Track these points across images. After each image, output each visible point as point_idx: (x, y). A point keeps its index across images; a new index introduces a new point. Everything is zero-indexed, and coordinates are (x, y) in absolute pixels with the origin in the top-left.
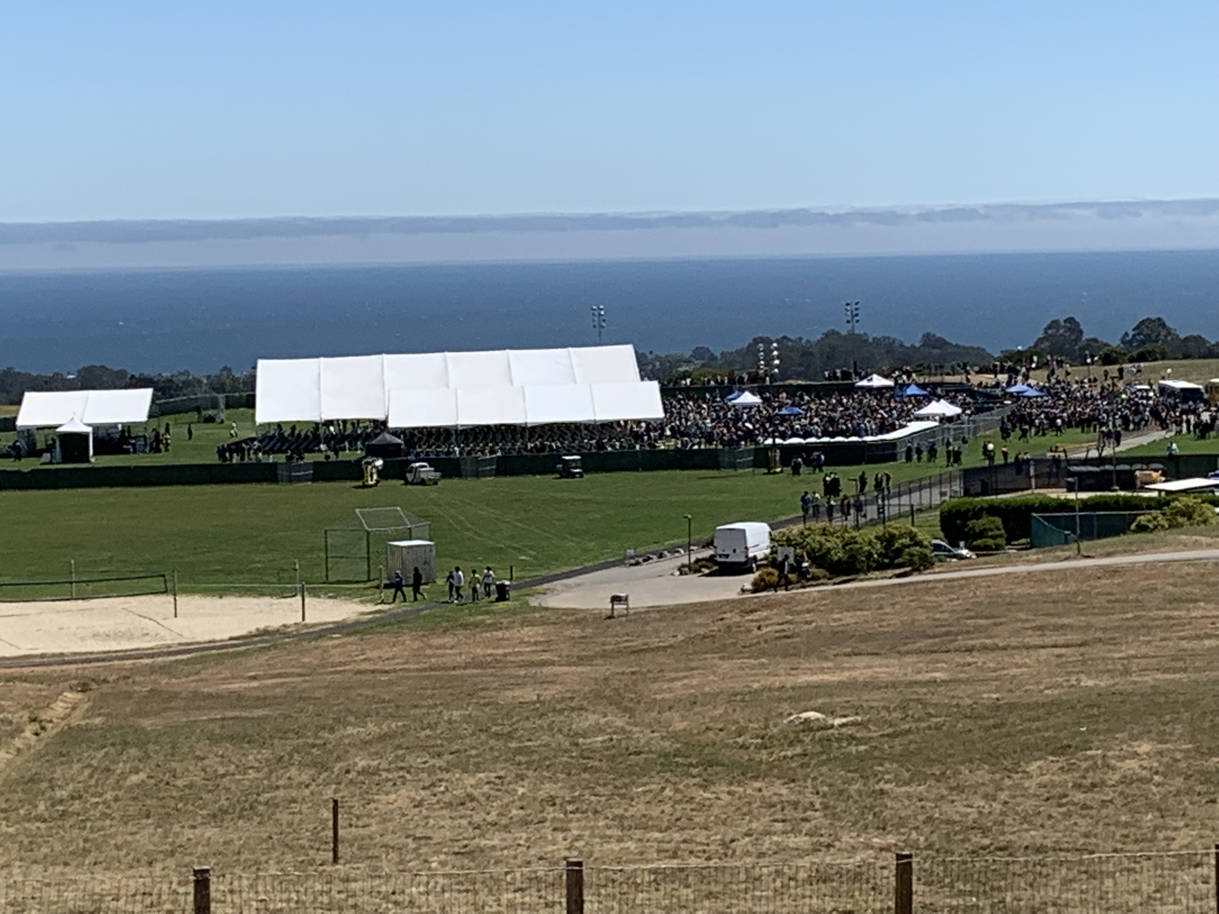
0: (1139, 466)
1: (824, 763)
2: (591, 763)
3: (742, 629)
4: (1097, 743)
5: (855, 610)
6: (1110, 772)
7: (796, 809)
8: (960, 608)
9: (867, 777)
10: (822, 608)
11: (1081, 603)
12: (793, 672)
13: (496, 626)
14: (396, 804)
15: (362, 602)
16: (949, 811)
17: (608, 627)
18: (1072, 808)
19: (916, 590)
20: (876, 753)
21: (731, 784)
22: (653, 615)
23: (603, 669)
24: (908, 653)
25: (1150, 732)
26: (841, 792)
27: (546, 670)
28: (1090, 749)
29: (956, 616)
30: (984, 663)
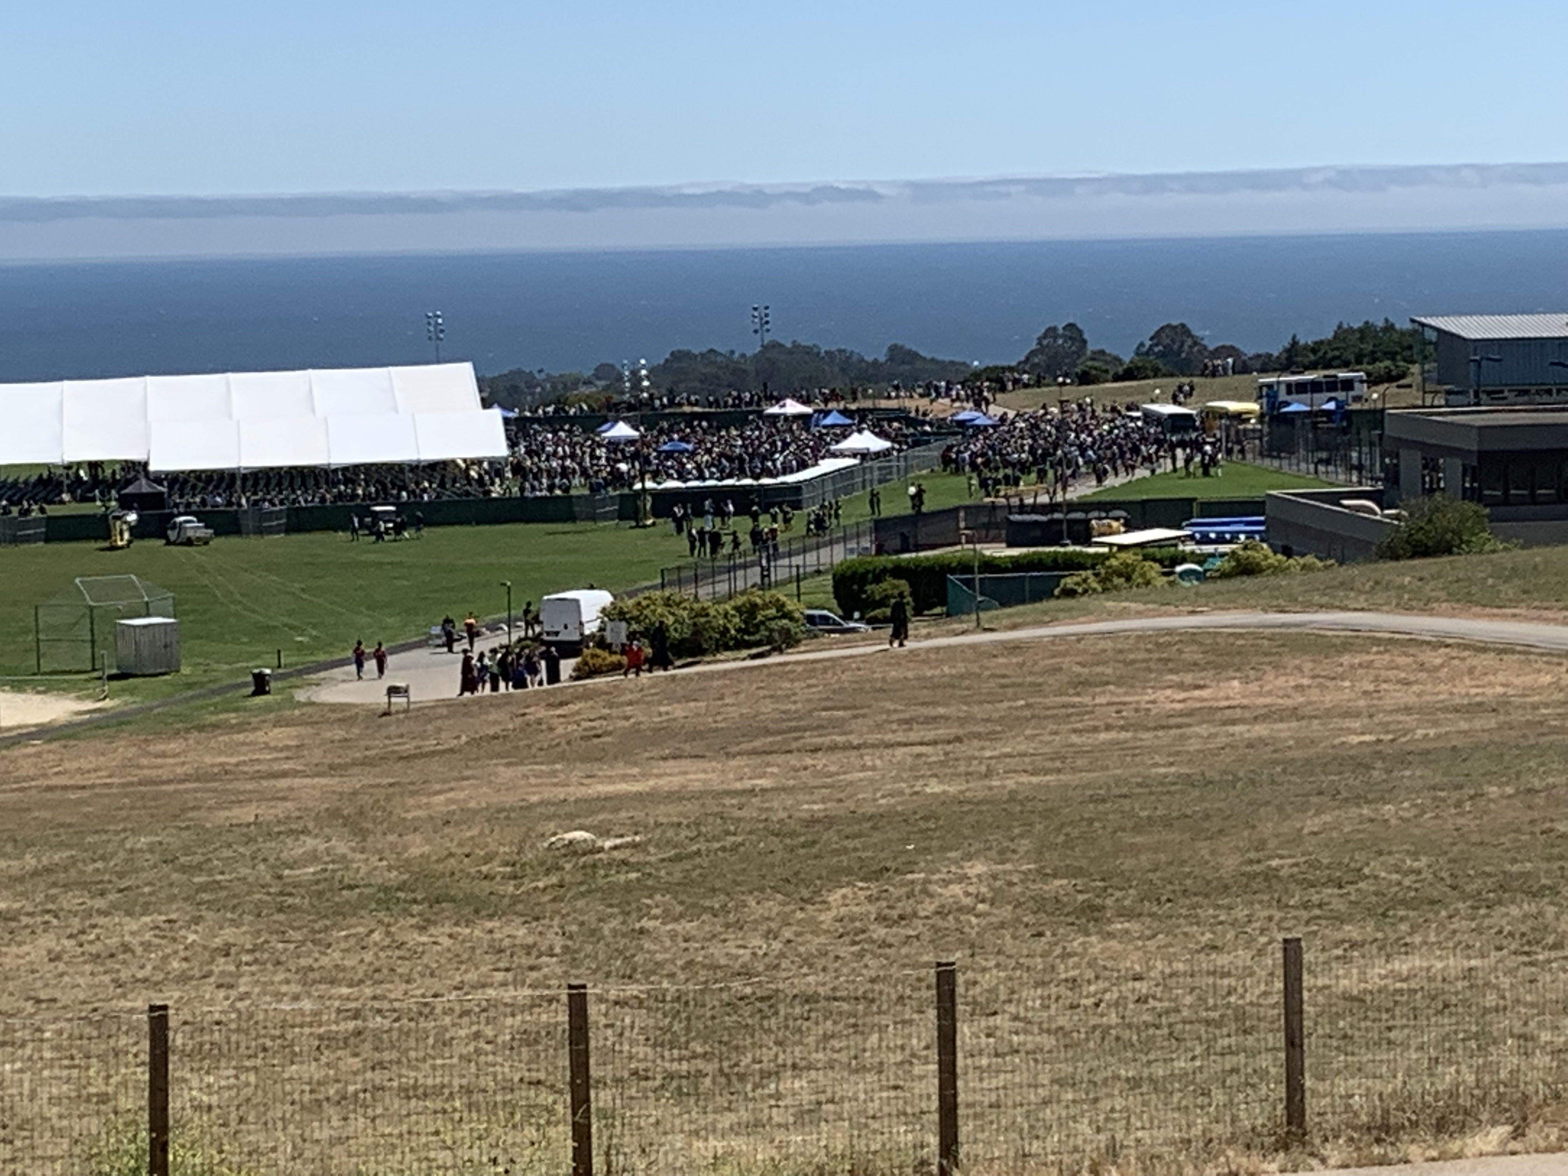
0: (1096, 514)
1: (583, 895)
2: (290, 901)
3: (544, 727)
4: (922, 864)
5: (688, 701)
6: (928, 900)
7: (529, 954)
8: (817, 696)
9: (628, 914)
10: (649, 699)
11: (968, 688)
12: (585, 781)
13: (241, 728)
14: (28, 958)
15: (79, 698)
16: (716, 951)
17: (380, 726)
18: (866, 946)
19: (769, 675)
20: (650, 883)
21: (457, 924)
22: (439, 711)
23: (355, 781)
24: (739, 754)
25: (990, 849)
26: (593, 933)
27: (283, 783)
28: (912, 872)
29: (809, 707)
30: (825, 766)
